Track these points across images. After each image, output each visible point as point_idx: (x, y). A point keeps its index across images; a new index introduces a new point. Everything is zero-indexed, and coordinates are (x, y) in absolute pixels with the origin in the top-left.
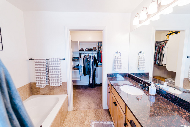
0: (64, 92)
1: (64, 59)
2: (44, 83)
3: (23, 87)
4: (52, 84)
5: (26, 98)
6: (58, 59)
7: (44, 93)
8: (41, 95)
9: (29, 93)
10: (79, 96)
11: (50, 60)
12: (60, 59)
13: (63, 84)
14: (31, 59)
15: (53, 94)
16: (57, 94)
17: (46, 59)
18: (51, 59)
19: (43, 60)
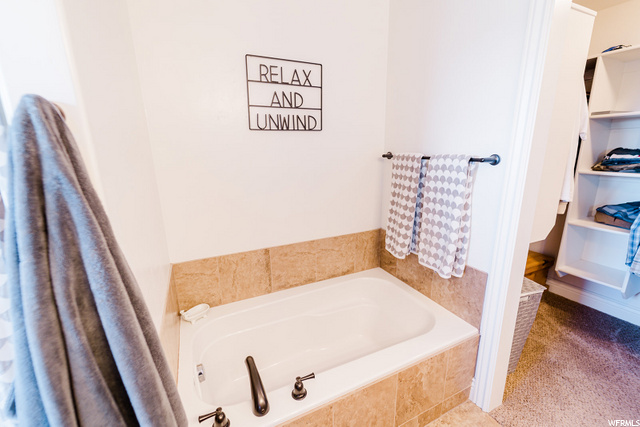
0: (466, 312)
1: (495, 163)
2: (403, 245)
3: (357, 234)
4: (425, 257)
5: (363, 270)
6: (462, 157)
7: (405, 276)
8: (398, 277)
9: (372, 257)
10: (574, 372)
11: (433, 163)
12: (472, 160)
13: (469, 277)
14: (389, 156)
15: (428, 295)
16: (439, 303)
17: (423, 158)
18: (438, 157)
19: (413, 159)
